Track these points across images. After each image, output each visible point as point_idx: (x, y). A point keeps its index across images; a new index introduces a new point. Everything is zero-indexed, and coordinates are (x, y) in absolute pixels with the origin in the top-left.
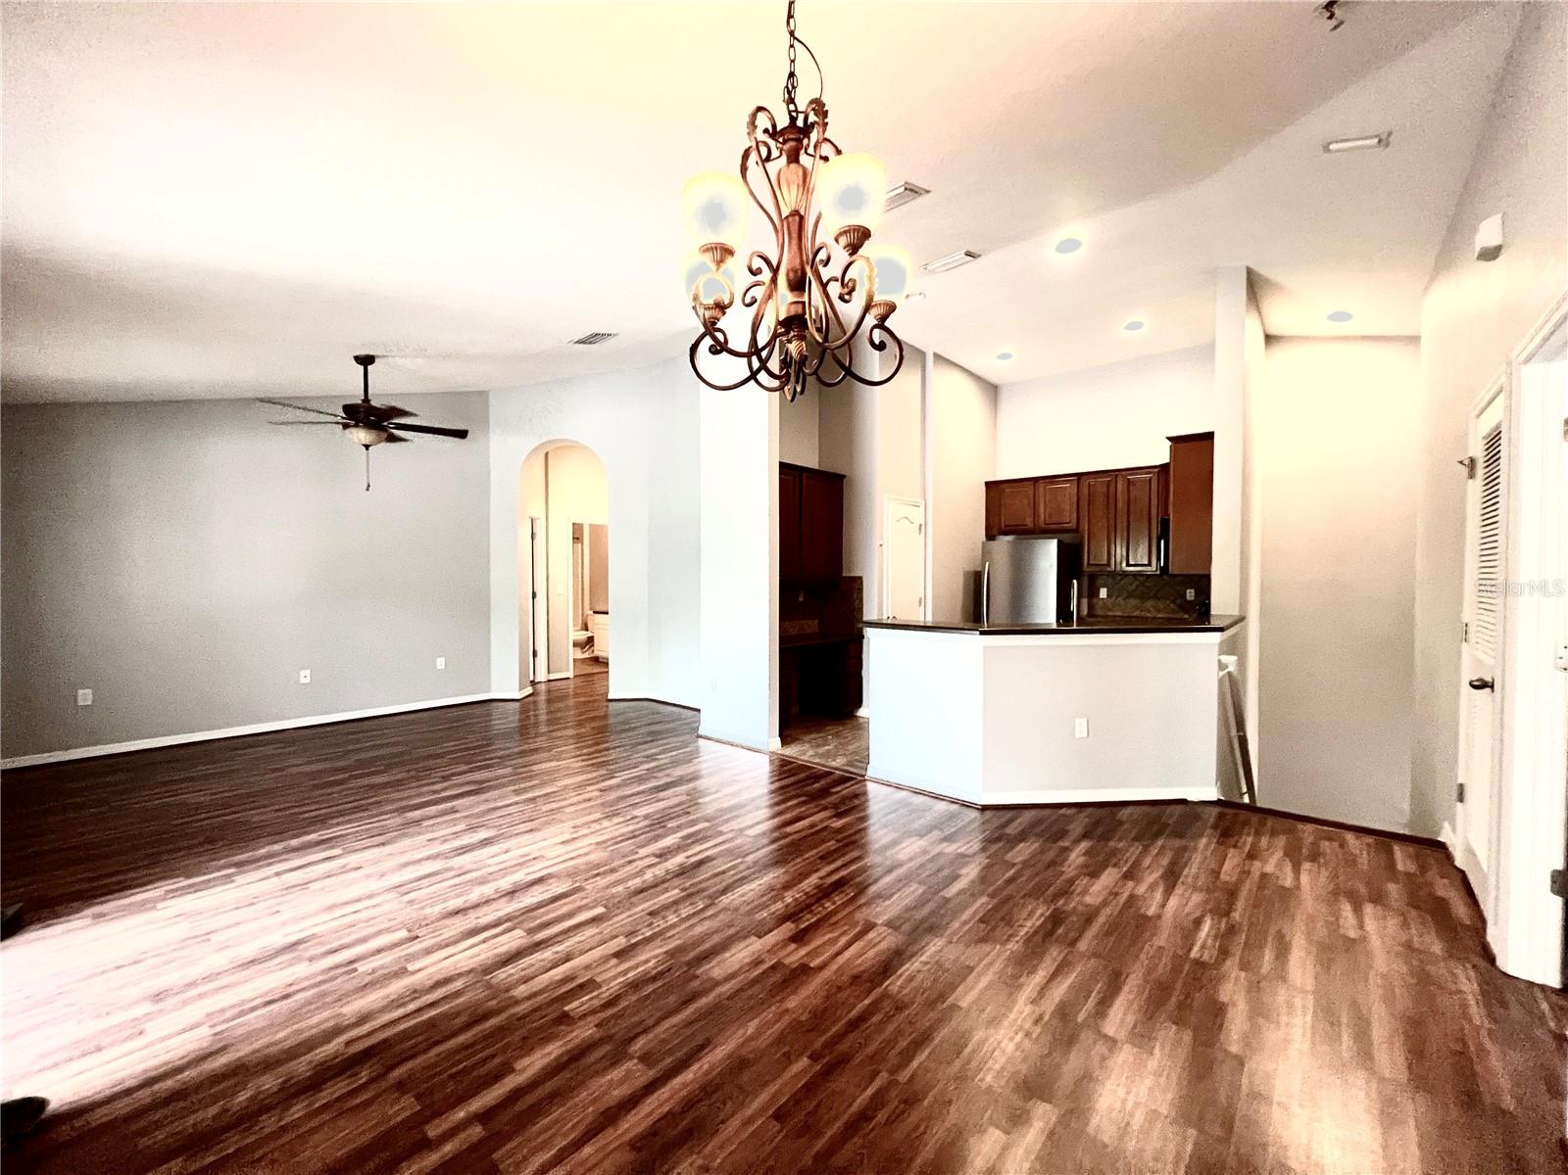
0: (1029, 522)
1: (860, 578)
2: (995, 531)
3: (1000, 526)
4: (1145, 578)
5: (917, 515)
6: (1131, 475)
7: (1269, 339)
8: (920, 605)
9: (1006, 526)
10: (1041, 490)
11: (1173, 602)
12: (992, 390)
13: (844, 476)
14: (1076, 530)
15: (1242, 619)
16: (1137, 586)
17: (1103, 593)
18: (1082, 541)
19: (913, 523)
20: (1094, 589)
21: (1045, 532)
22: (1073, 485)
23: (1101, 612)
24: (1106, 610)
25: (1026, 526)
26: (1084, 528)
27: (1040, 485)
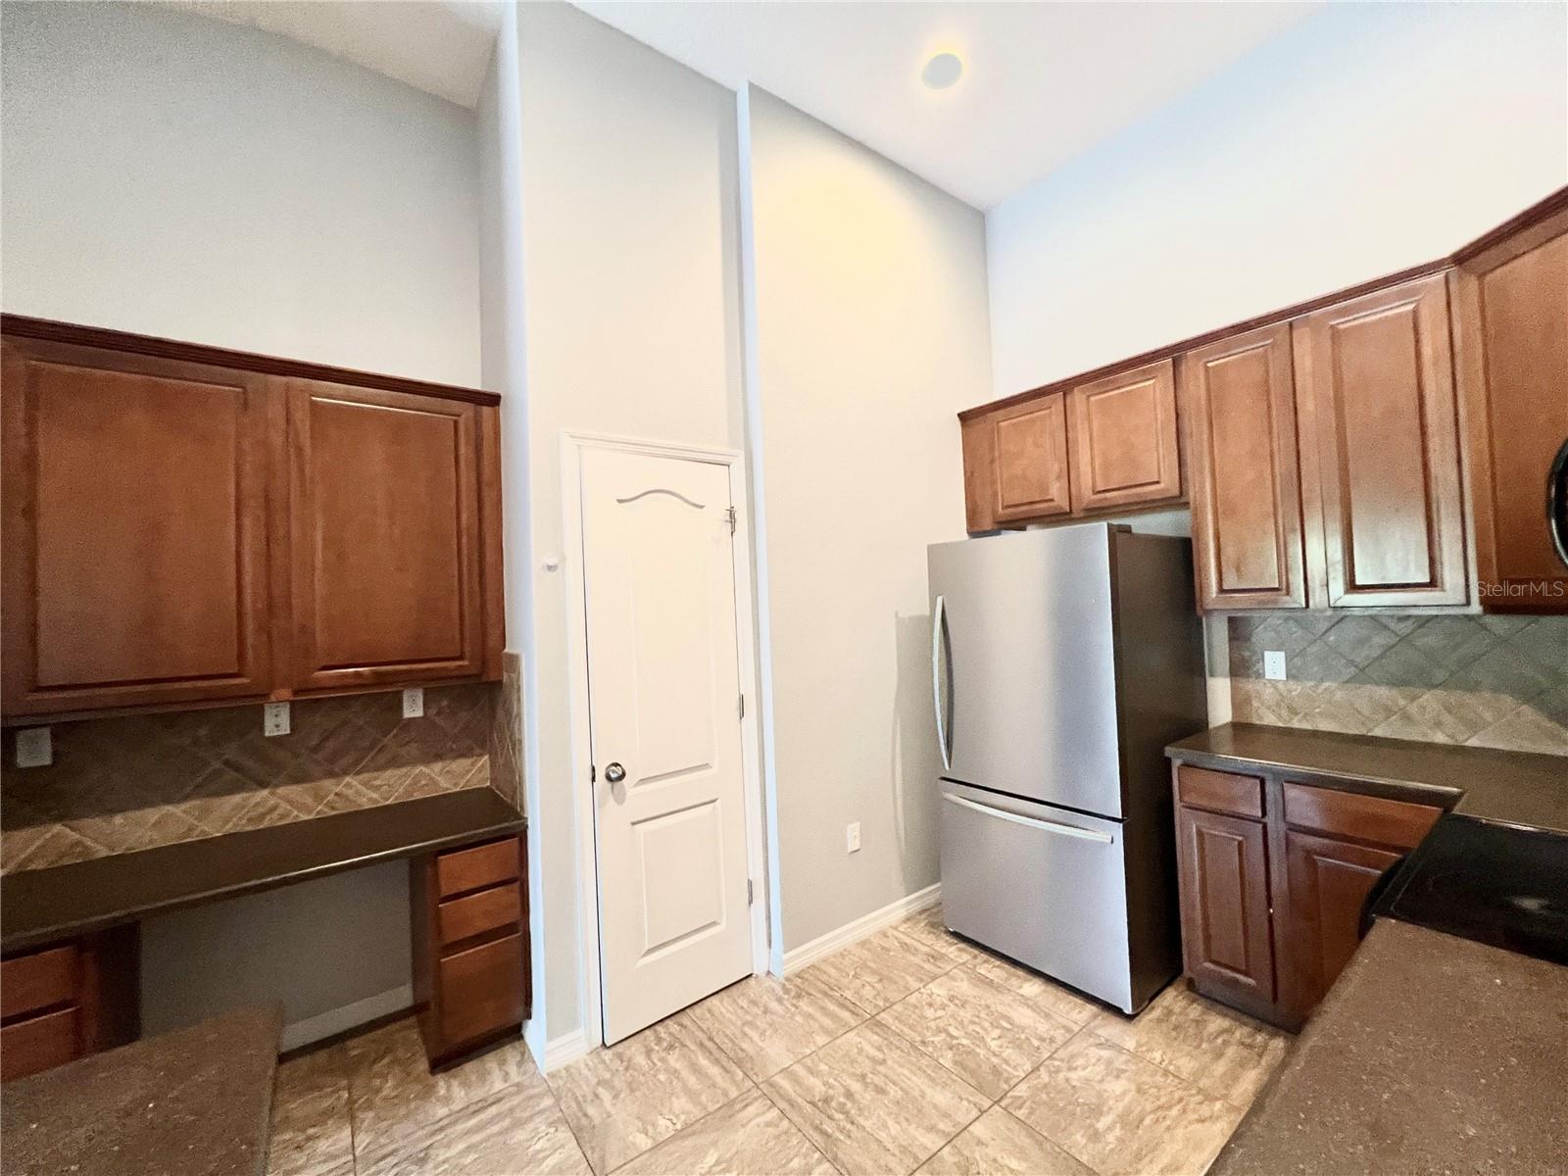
0: (1057, 493)
1: (518, 658)
3: (996, 511)
5: (718, 488)
6: (1341, 313)
8: (742, 714)
10: (1080, 407)
13: (493, 399)
14: (1177, 502)
16: (1387, 650)
17: (1274, 665)
18: (1198, 528)
19: (702, 507)
20: (1247, 654)
21: (1094, 513)
22: (1160, 386)
23: (1269, 719)
24: (1284, 713)
25: (1052, 500)
26: (1202, 490)
27: (1078, 396)
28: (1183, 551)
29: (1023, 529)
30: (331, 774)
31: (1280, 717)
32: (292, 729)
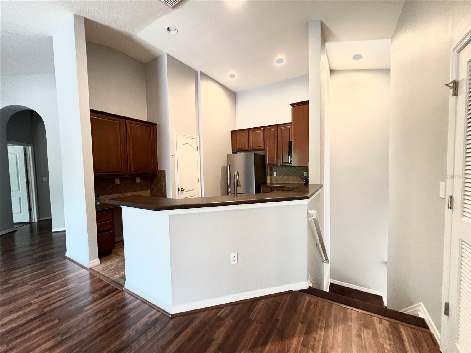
0: (247, 146)
1: (164, 171)
2: (235, 151)
3: (237, 149)
4: (289, 168)
5: (196, 143)
6: (282, 127)
7: (332, 71)
8: (198, 182)
9: (239, 148)
10: (251, 133)
11: (300, 177)
12: (233, 95)
13: (156, 124)
14: (263, 150)
15: (321, 186)
16: (287, 171)
17: (275, 174)
18: (266, 154)
19: (193, 146)
20: (272, 173)
21: (253, 150)
22: (262, 131)
23: (274, 182)
24: (276, 181)
25: (246, 148)
26: (267, 148)
27: (251, 132)
28: (264, 157)
29: (241, 152)
30: (125, 192)
31: (275, 181)
32: (120, 184)
